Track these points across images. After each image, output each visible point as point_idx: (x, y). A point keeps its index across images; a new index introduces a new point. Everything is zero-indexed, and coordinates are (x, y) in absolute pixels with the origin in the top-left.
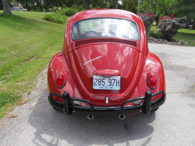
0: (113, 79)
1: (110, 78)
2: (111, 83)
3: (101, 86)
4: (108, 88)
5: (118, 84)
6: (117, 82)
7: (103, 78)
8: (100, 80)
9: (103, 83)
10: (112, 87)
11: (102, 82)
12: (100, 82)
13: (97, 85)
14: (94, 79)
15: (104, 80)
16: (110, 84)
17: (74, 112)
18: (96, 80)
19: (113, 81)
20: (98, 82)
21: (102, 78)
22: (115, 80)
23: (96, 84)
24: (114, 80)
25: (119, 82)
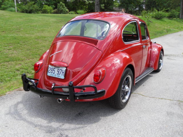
0: (60, 70)
1: (59, 68)
2: (59, 72)
3: (52, 74)
4: (57, 77)
5: (63, 73)
6: (63, 72)
7: (55, 68)
8: (52, 69)
9: (53, 72)
10: (59, 76)
11: (54, 70)
12: (52, 70)
13: (50, 72)
14: (49, 67)
15: (55, 70)
16: (58, 73)
18: (50, 68)
20: (51, 70)
21: (53, 67)
22: (62, 70)
24: (61, 70)
25: (64, 73)
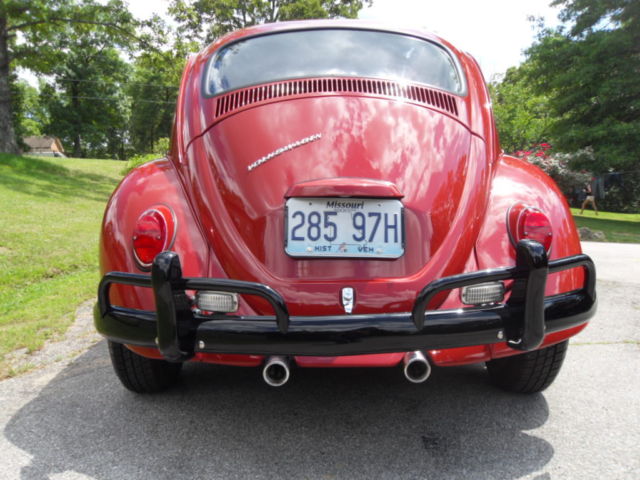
0: (371, 215)
1: (359, 210)
2: (362, 228)
3: (322, 242)
4: (353, 252)
5: (391, 232)
6: (387, 227)
7: (330, 209)
8: (314, 219)
9: (329, 231)
10: (369, 245)
11: (327, 224)
12: (317, 225)
13: (302, 239)
14: (291, 213)
15: (331, 219)
16: (359, 235)
17: (202, 345)
18: (299, 217)
19: (370, 222)
20: (307, 225)
21: (321, 208)
22: (379, 215)
23: (298, 234)
24: (375, 218)
25: (395, 227)
